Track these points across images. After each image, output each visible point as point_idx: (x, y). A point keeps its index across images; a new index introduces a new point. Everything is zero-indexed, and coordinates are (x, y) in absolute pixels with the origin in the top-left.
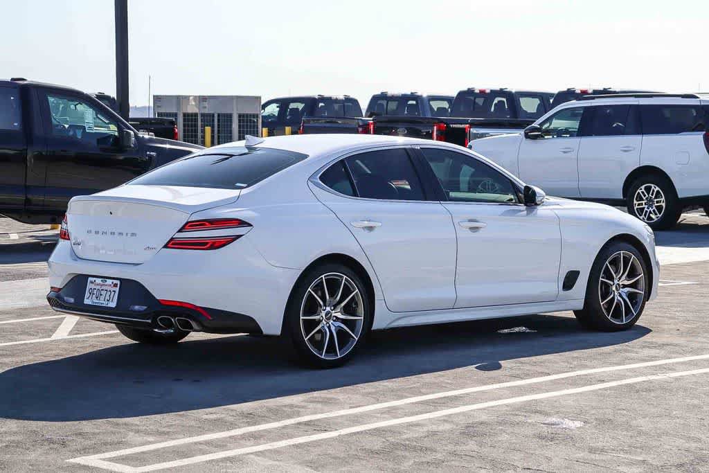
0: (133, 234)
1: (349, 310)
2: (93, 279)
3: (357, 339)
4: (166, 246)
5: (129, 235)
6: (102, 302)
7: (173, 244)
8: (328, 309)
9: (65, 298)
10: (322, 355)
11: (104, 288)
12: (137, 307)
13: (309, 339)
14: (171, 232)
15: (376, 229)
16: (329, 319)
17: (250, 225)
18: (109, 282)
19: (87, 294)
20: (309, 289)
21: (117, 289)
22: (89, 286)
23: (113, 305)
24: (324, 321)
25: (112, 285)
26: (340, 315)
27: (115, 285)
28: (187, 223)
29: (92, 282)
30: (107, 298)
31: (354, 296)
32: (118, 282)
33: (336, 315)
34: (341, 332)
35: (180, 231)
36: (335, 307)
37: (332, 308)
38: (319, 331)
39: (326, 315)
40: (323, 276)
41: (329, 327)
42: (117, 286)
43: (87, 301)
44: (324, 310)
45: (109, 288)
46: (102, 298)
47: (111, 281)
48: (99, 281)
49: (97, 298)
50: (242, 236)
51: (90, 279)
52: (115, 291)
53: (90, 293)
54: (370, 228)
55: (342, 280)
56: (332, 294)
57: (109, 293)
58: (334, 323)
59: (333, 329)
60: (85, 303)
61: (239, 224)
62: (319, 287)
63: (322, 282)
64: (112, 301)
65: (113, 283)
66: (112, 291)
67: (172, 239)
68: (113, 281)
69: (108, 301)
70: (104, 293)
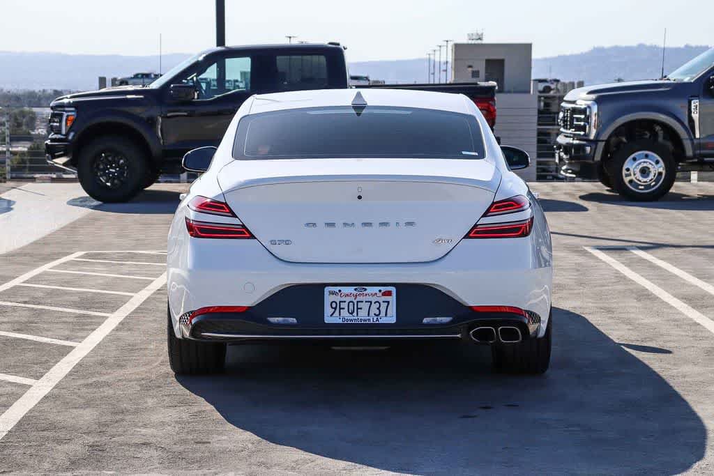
0: (410, 224)
2: (335, 289)
4: (467, 236)
5: (401, 225)
6: (364, 318)
7: (477, 232)
11: (362, 299)
14: (473, 215)
18: (370, 290)
19: (328, 310)
21: (392, 299)
22: (328, 299)
23: (389, 320)
25: (381, 294)
27: (389, 293)
28: (495, 203)
29: (333, 293)
30: (374, 312)
32: (393, 288)
35: (485, 215)
42: (390, 295)
43: (328, 319)
45: (373, 299)
46: (363, 312)
47: (376, 289)
48: (351, 290)
49: (351, 313)
51: (329, 289)
52: (388, 302)
53: (335, 308)
57: (374, 307)
60: (326, 322)
64: (386, 315)
65: (380, 291)
66: (382, 303)
67: (476, 226)
68: (381, 288)
69: (377, 315)
70: (363, 305)
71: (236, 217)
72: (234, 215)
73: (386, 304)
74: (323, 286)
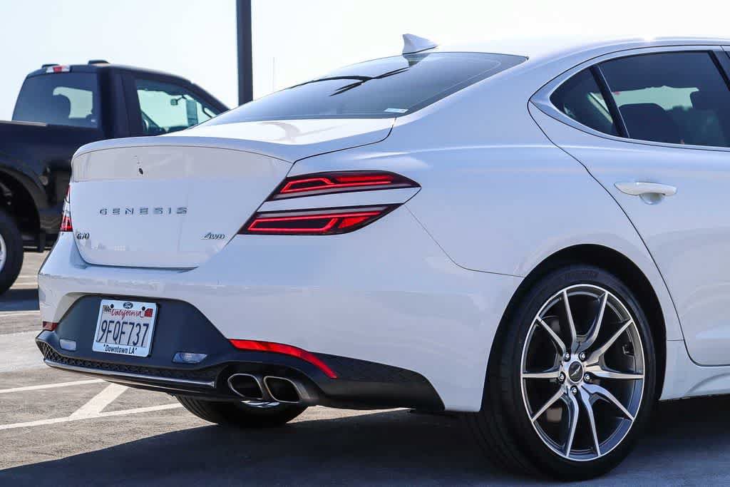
1: (615, 360)
2: (109, 303)
3: (633, 419)
4: (244, 230)
5: (174, 212)
6: (124, 347)
7: (257, 225)
8: (575, 358)
9: (62, 341)
10: (564, 451)
11: (127, 319)
12: (189, 357)
13: (537, 419)
14: (253, 200)
15: (666, 198)
16: (576, 379)
17: (414, 185)
18: (138, 306)
19: (98, 333)
20: (537, 317)
21: (151, 321)
22: (103, 316)
23: (143, 351)
24: (566, 383)
25: (143, 313)
26: (598, 371)
28: (287, 180)
29: (107, 309)
30: (134, 338)
31: (625, 332)
32: (153, 306)
33: (589, 369)
34: (601, 405)
35: (271, 198)
36: (589, 352)
37: (583, 356)
38: (559, 403)
39: (572, 370)
40: (564, 291)
41: (578, 395)
43: (98, 347)
44: (567, 360)
45: (136, 319)
46: (125, 338)
47: (142, 304)
48: (119, 305)
49: (115, 339)
50: (398, 205)
51: (105, 303)
52: (147, 325)
53: (104, 331)
54: (656, 197)
55: (602, 299)
56: (583, 329)
57: (136, 330)
58: (587, 387)
59: (585, 398)
60: (94, 349)
61: (393, 182)
62: (556, 313)
63: (563, 302)
64: (142, 345)
65: (144, 308)
66: (142, 325)
67: (256, 215)
68: (145, 304)
69: (135, 344)
70: (127, 328)
73: (145, 327)
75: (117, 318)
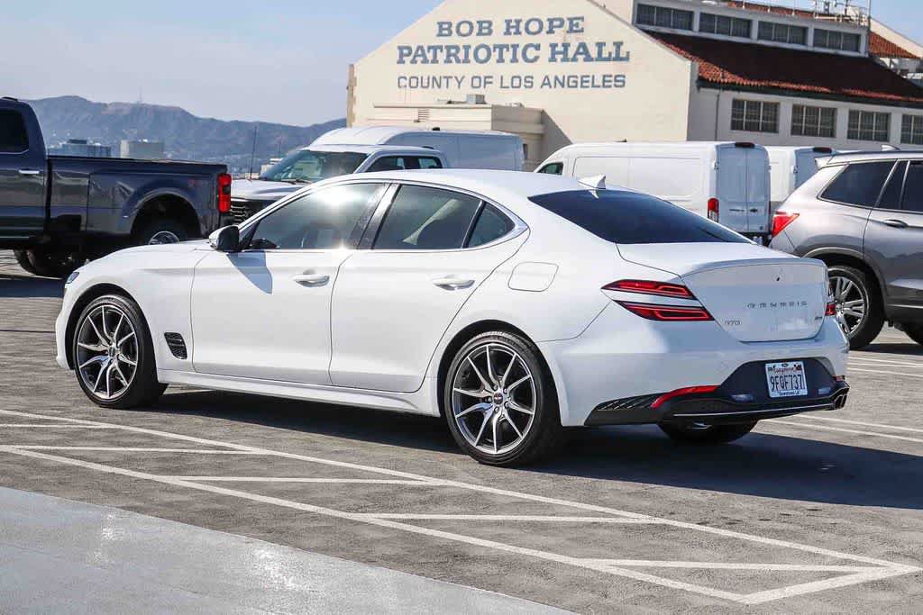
0: (804, 303)
2: (771, 365)
5: (800, 304)
6: (790, 391)
11: (786, 373)
12: (821, 391)
18: (791, 365)
19: (770, 386)
21: (802, 372)
22: (769, 374)
23: (804, 392)
25: (795, 369)
27: (799, 368)
29: (770, 369)
30: (795, 385)
32: (801, 363)
42: (801, 369)
43: (773, 394)
45: (793, 373)
46: (789, 385)
47: (793, 363)
48: (779, 366)
49: (783, 387)
51: (768, 366)
52: (800, 375)
53: (773, 383)
57: (794, 379)
60: (771, 396)
64: (802, 388)
65: (795, 366)
66: (797, 376)
68: (795, 363)
69: (797, 388)
70: (788, 379)
71: (696, 299)
72: (694, 298)
73: (800, 377)
74: (763, 363)
75: (779, 374)
